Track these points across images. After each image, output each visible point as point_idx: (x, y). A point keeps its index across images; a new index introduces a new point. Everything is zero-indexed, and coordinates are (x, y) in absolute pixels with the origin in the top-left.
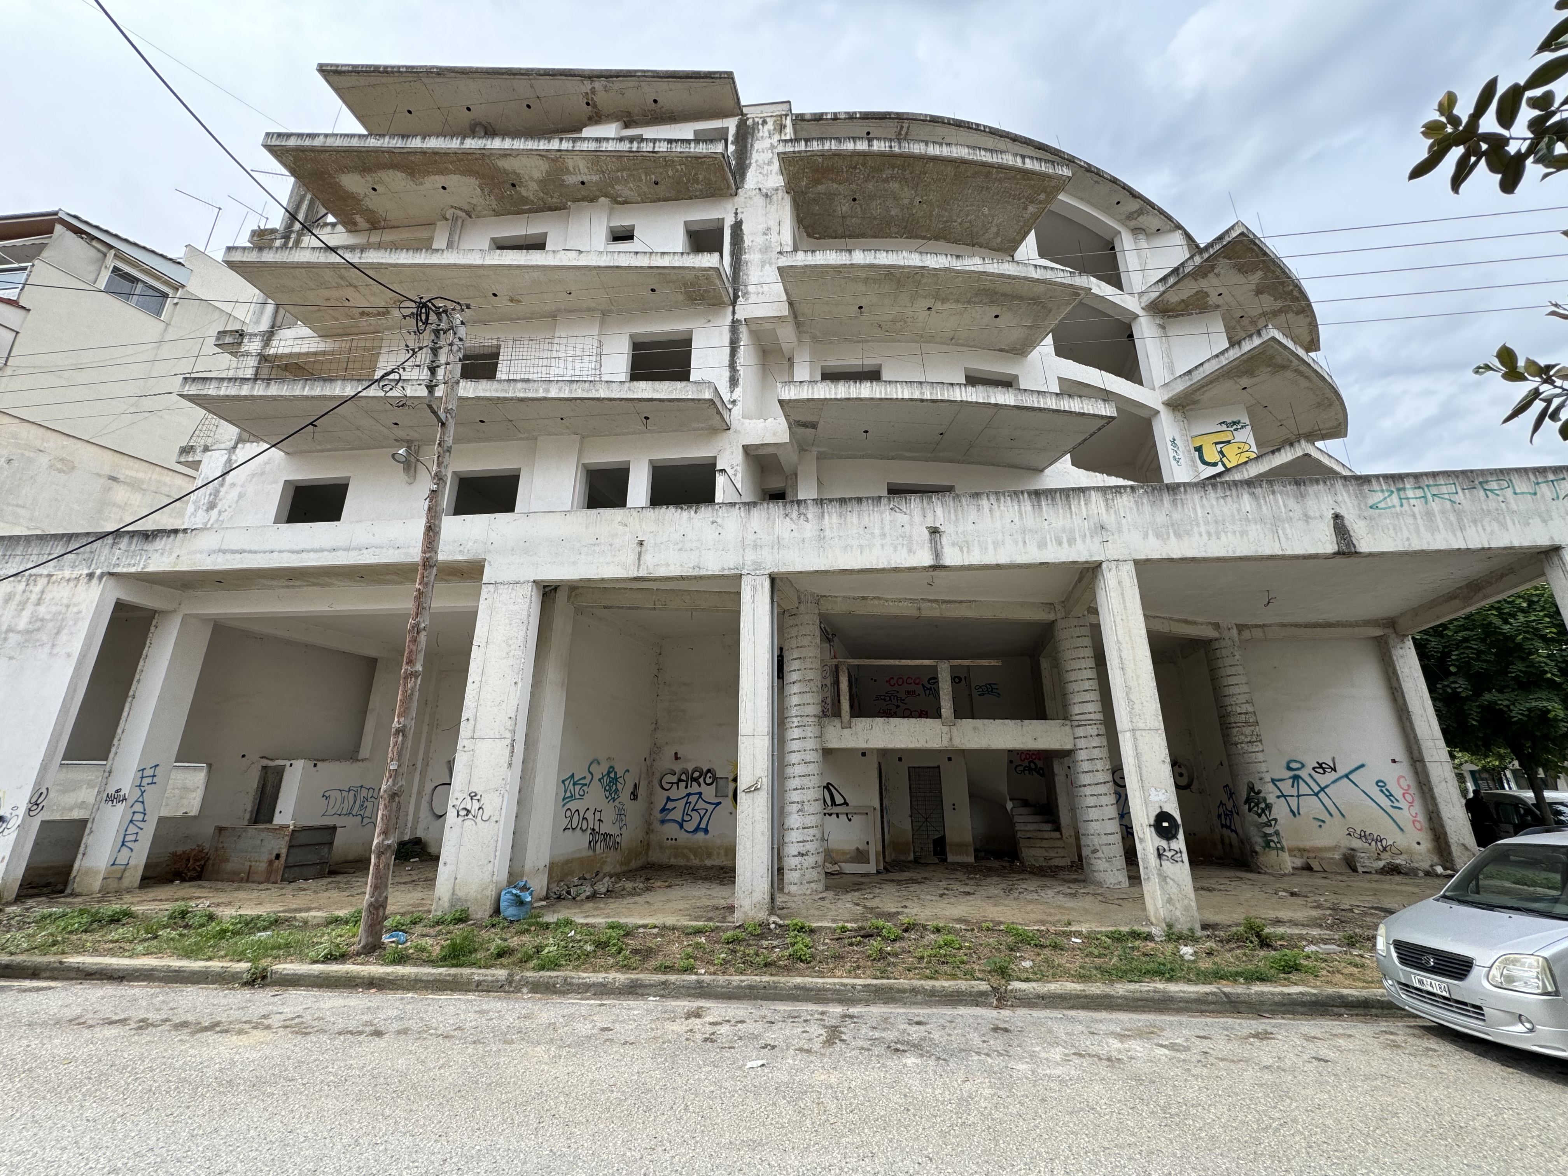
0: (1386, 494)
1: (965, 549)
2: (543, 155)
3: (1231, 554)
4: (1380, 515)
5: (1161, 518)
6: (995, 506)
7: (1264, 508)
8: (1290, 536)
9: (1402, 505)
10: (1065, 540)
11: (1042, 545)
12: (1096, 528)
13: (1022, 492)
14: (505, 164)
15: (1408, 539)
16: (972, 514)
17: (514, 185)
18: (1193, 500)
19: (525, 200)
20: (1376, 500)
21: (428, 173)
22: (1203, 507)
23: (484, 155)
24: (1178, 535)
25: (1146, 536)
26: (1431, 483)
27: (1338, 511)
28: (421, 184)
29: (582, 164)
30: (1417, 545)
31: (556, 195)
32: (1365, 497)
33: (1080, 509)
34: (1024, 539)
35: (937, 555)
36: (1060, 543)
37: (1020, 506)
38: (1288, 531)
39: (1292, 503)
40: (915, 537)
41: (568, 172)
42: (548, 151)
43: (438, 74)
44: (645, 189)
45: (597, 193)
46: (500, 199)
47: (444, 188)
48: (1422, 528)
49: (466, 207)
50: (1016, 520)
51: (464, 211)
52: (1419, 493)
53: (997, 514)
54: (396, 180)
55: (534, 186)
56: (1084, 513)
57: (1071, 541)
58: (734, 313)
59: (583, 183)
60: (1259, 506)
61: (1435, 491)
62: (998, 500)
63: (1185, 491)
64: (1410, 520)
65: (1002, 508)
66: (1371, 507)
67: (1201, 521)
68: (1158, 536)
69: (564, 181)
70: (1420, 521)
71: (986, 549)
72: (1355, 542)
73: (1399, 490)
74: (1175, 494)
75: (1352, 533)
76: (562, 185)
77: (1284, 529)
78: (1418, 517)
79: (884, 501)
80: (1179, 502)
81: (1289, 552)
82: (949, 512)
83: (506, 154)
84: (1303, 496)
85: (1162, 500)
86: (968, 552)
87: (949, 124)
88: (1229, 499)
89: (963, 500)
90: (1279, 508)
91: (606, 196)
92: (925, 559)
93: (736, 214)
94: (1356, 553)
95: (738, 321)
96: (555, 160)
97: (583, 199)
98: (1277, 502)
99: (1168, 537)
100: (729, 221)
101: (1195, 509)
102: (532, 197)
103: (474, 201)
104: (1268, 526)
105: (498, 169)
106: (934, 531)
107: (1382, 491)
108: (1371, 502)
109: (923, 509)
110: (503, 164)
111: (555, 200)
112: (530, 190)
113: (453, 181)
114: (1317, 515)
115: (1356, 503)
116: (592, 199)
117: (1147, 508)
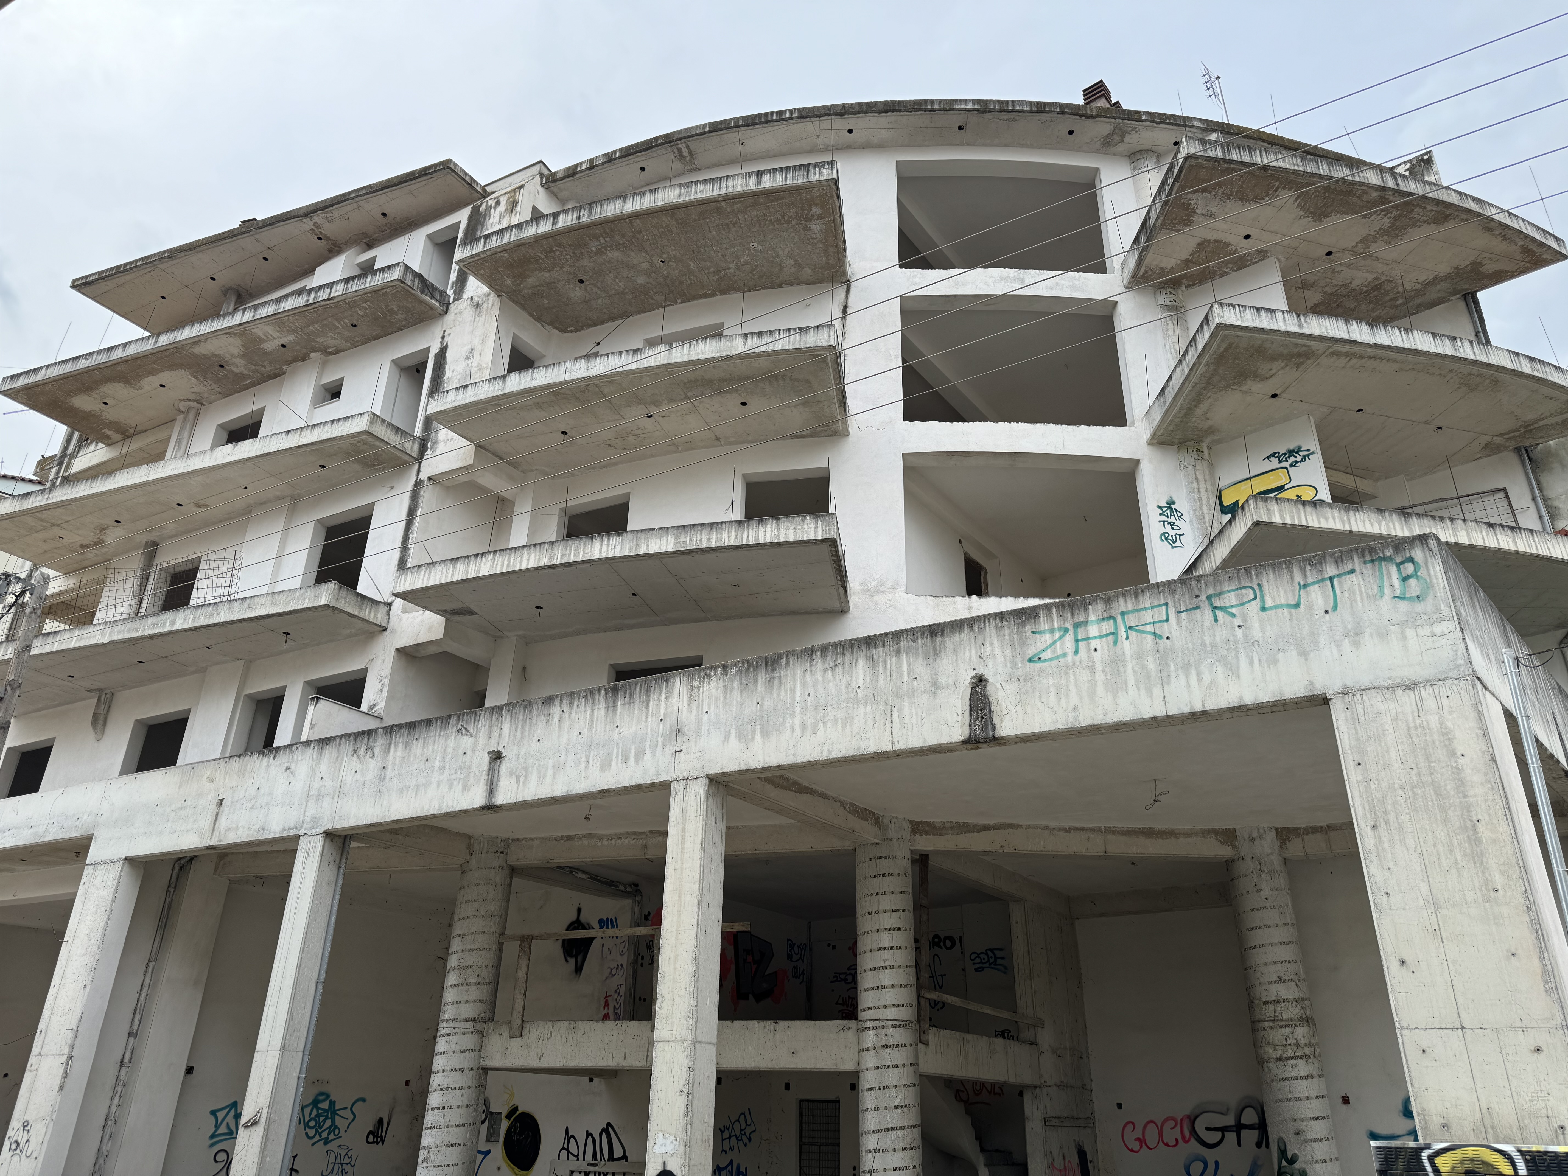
0: (1057, 635)
1: (522, 780)
2: (229, 332)
3: (825, 756)
4: (1041, 671)
5: (750, 709)
6: (566, 714)
7: (881, 677)
8: (907, 720)
9: (1076, 652)
10: (632, 754)
11: (606, 765)
12: (671, 733)
13: (599, 690)
14: (201, 350)
15: (1075, 708)
16: (539, 727)
17: (221, 366)
18: (794, 676)
19: (241, 377)
20: (1040, 647)
21: (139, 377)
22: (804, 685)
23: (176, 348)
24: (765, 734)
25: (726, 738)
26: (1130, 607)
27: (981, 671)
28: (141, 388)
29: (270, 330)
30: (1088, 717)
31: (266, 363)
32: (1023, 643)
33: (658, 706)
34: (588, 757)
35: (491, 789)
36: (626, 760)
37: (593, 710)
38: (906, 711)
39: (920, 667)
40: (474, 768)
41: (261, 341)
42: (230, 327)
43: (169, 257)
44: (347, 334)
45: (305, 351)
46: (218, 381)
47: (162, 386)
48: (1100, 690)
49: (193, 397)
50: (585, 732)
51: (194, 401)
52: (1107, 627)
53: (566, 724)
54: (116, 391)
55: (239, 361)
56: (662, 711)
57: (640, 755)
58: (419, 471)
59: (283, 346)
60: (875, 675)
61: (1132, 620)
62: (571, 704)
63: (787, 663)
64: (1084, 676)
65: (573, 715)
66: (1030, 660)
67: (797, 709)
68: (741, 736)
69: (263, 349)
70: (1099, 676)
71: (545, 776)
72: (996, 720)
73: (1077, 626)
74: (774, 670)
75: (994, 707)
76: (265, 353)
77: (900, 710)
78: (1099, 668)
79: (453, 720)
80: (776, 681)
81: (900, 746)
82: (517, 727)
83: (196, 341)
84: (936, 653)
85: (756, 682)
86: (524, 783)
87: (737, 126)
88: (839, 670)
89: (535, 707)
90: (901, 677)
91: (316, 351)
92: (475, 798)
93: (443, 337)
94: (995, 738)
95: (422, 481)
96: (242, 334)
97: (295, 360)
98: (899, 667)
99: (753, 738)
100: (434, 350)
101: (793, 691)
102: (246, 372)
103: (196, 389)
104: (882, 706)
105: (196, 356)
106: (497, 757)
107: (1052, 631)
108: (1031, 652)
109: (490, 727)
110: (197, 350)
111: (268, 369)
112: (239, 366)
113: (165, 377)
114: (951, 681)
115: (1008, 654)
116: (305, 358)
117: (736, 695)
